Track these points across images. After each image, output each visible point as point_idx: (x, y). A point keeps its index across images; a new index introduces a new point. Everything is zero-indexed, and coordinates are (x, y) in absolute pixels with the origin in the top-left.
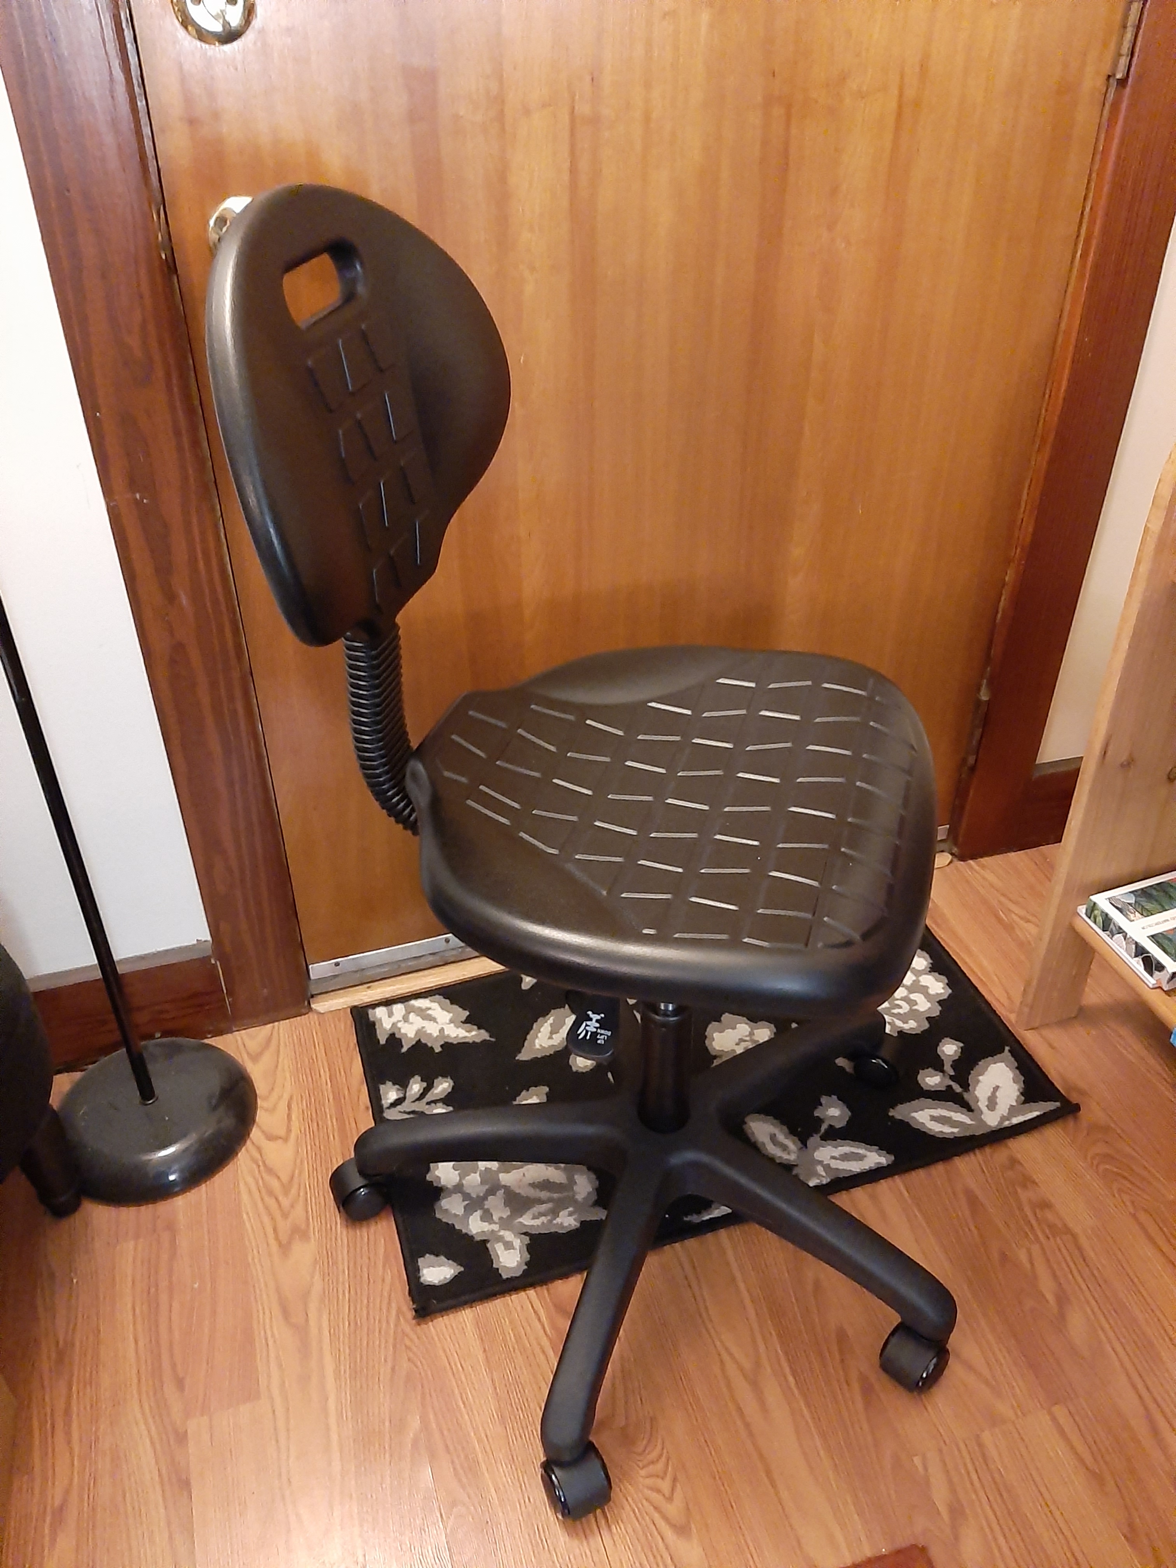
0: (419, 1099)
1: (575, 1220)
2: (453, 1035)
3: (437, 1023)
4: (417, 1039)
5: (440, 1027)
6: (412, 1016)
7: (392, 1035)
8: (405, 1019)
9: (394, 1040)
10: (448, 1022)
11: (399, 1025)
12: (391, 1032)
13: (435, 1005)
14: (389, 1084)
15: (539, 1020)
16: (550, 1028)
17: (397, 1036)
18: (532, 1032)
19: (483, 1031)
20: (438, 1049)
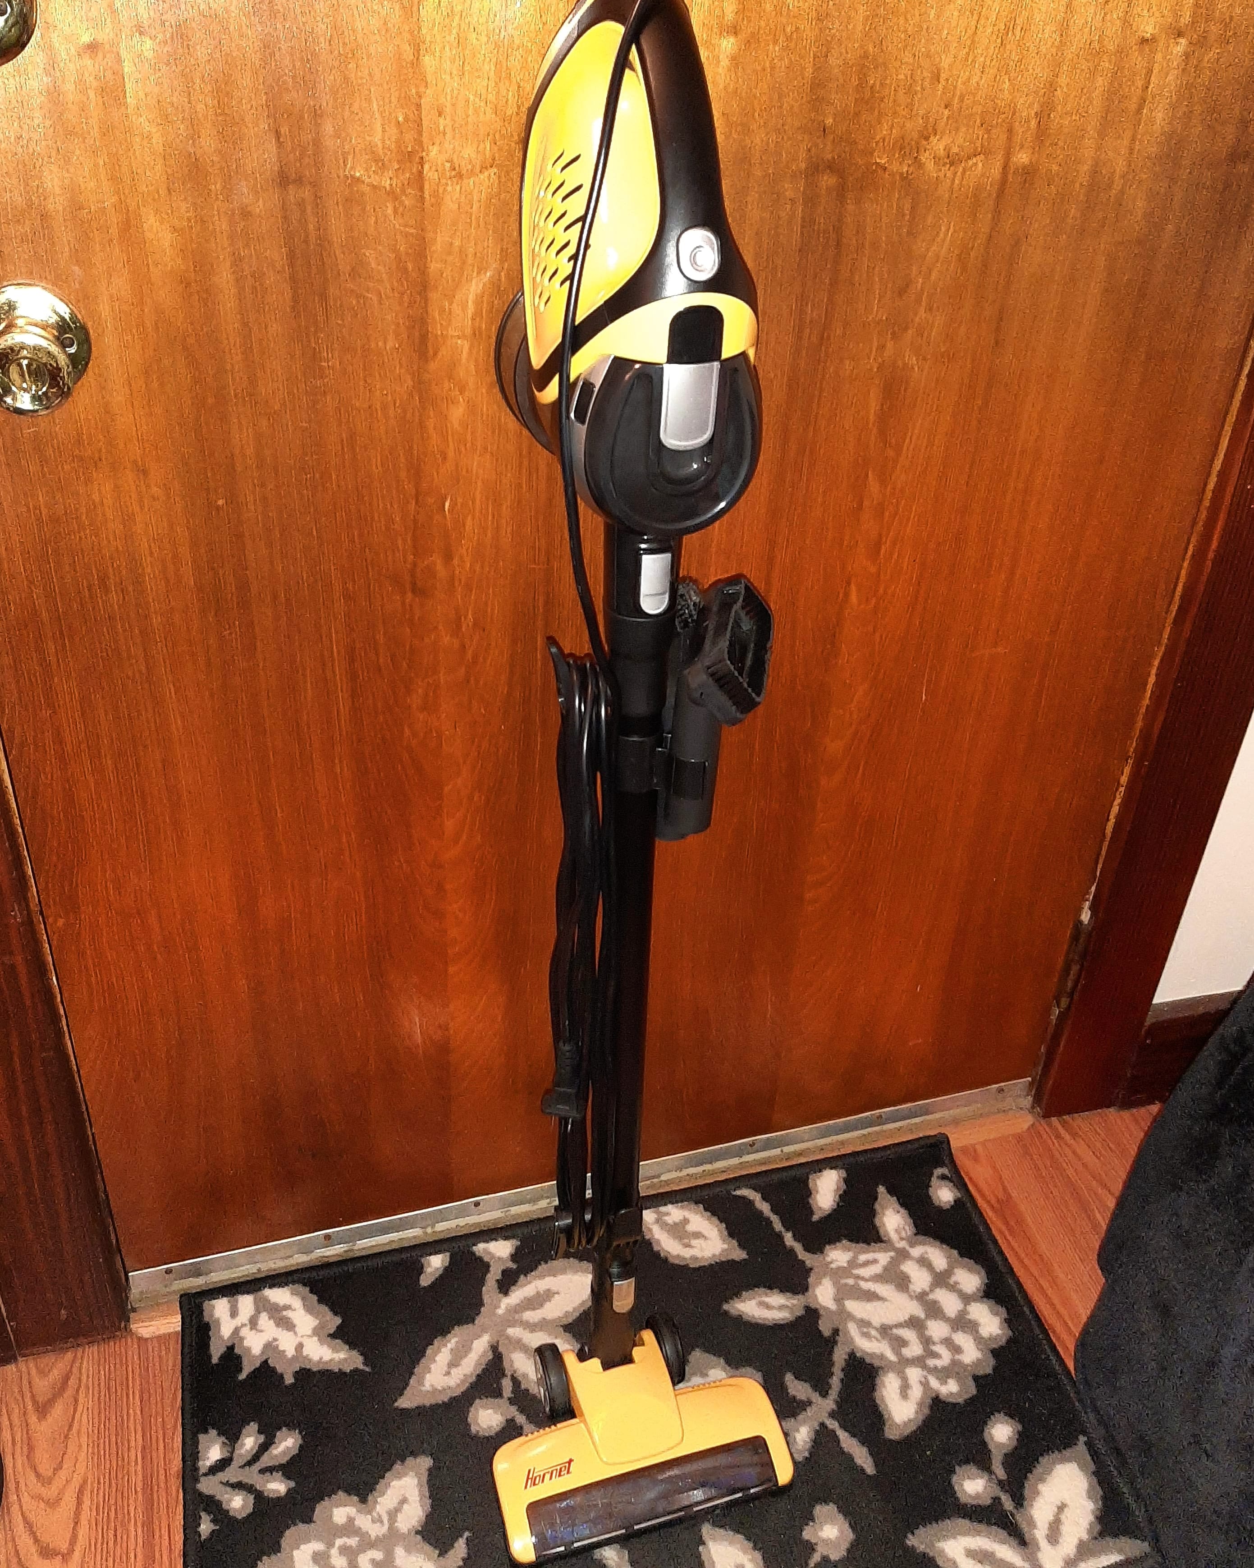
0: (249, 1463)
2: (315, 1358)
3: (295, 1333)
4: (264, 1358)
5: (299, 1339)
6: (264, 1317)
7: (231, 1348)
8: (253, 1323)
9: (232, 1357)
10: (310, 1332)
11: (243, 1332)
12: (229, 1344)
13: (296, 1303)
14: (213, 1433)
15: (436, 1342)
16: (449, 1357)
17: (237, 1351)
18: (423, 1360)
19: (355, 1353)
20: (289, 1380)
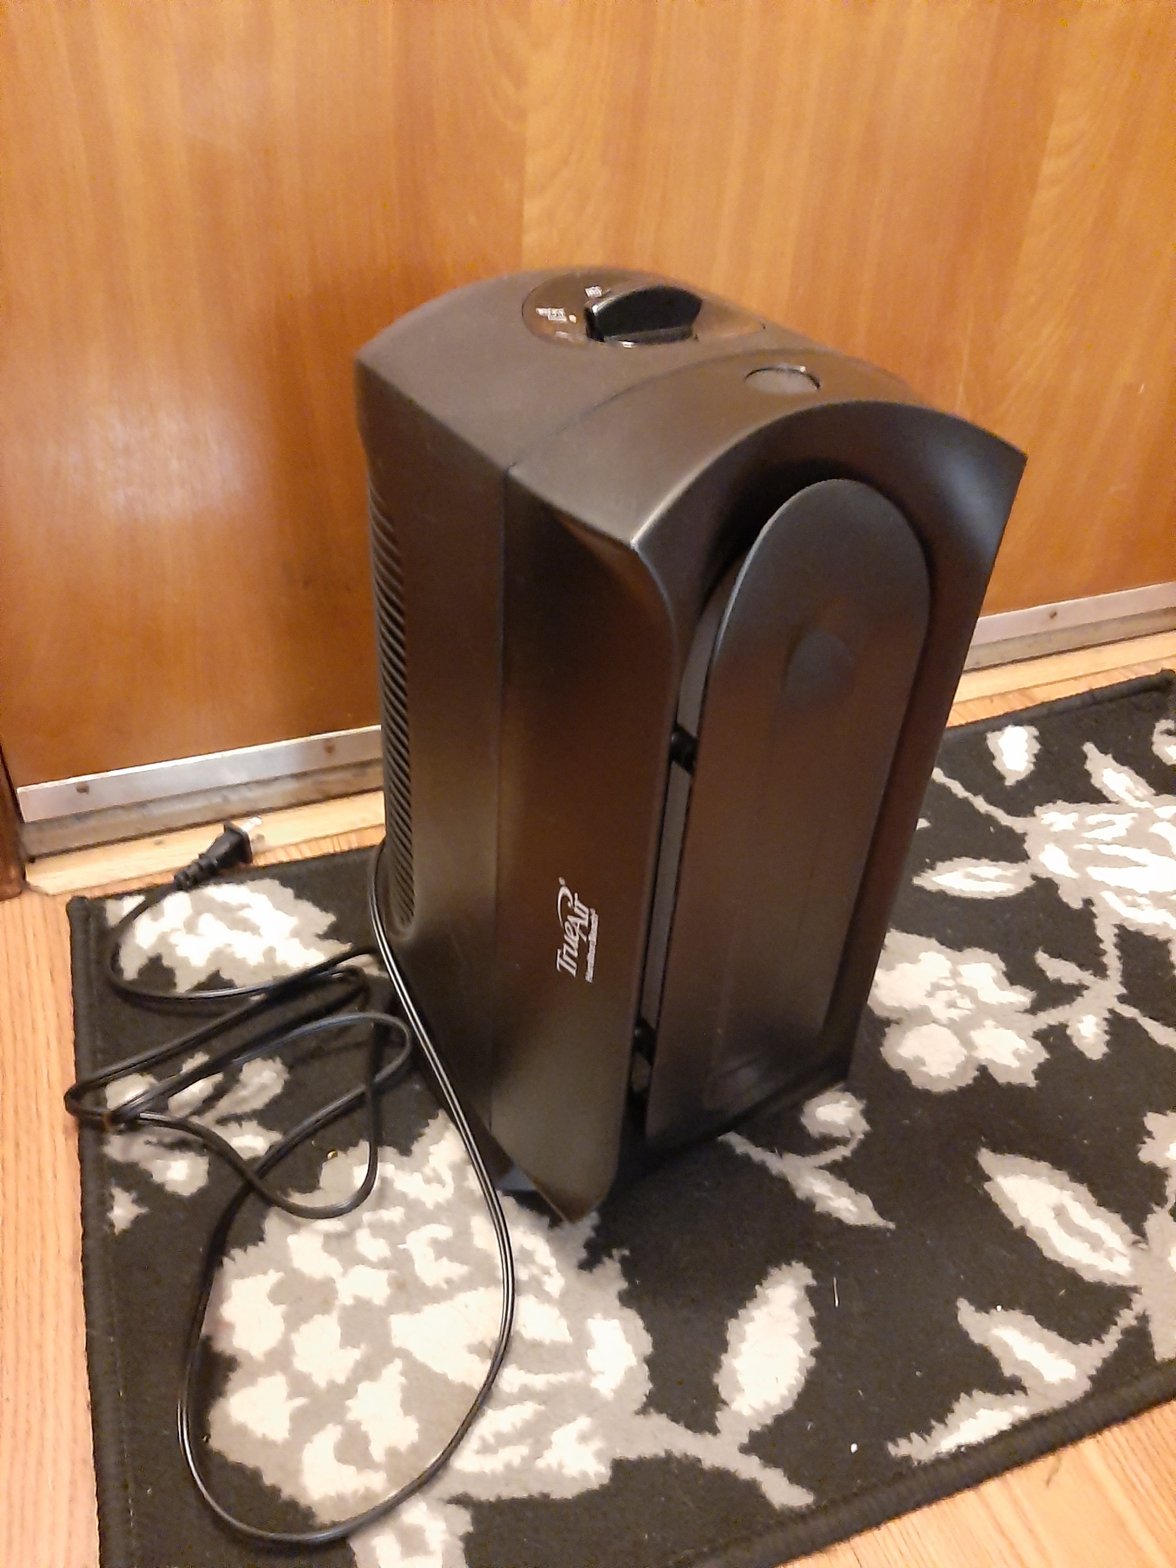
1: (599, 1455)
2: (293, 964)
3: (261, 936)
4: (213, 969)
6: (207, 918)
7: (156, 960)
8: (190, 927)
9: (158, 971)
10: (285, 934)
11: (174, 939)
12: (152, 954)
13: (262, 902)
17: (166, 962)
